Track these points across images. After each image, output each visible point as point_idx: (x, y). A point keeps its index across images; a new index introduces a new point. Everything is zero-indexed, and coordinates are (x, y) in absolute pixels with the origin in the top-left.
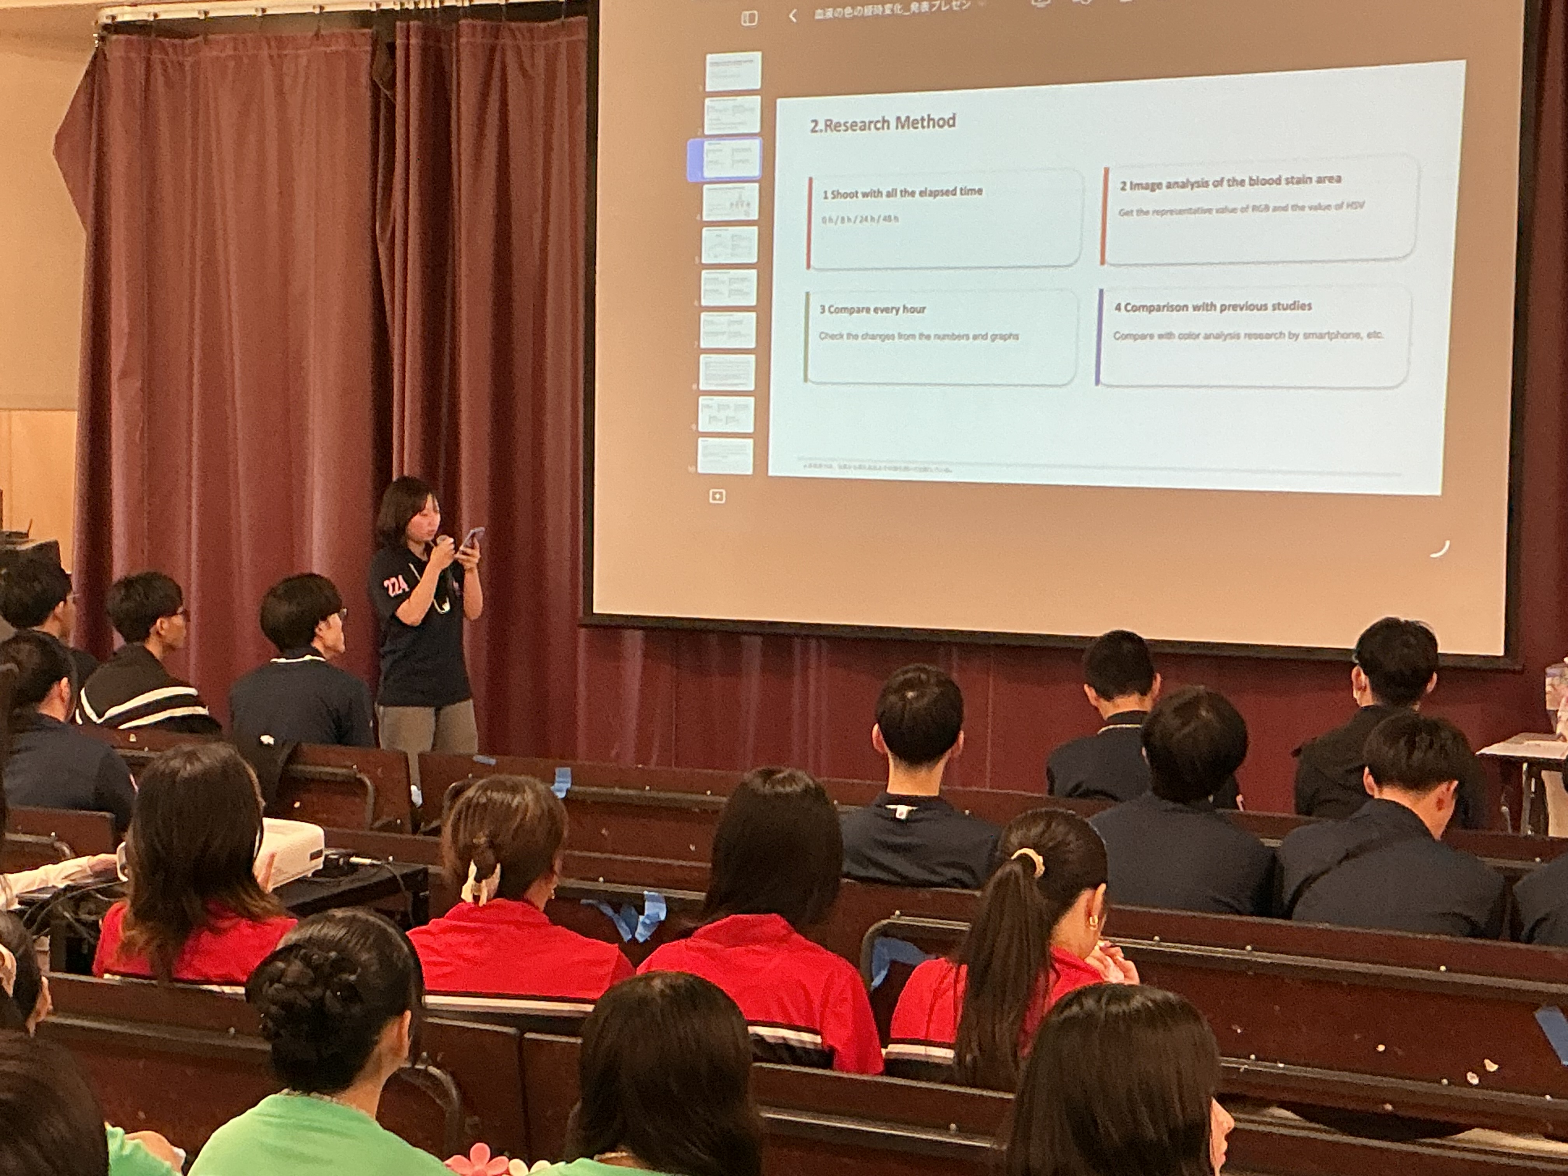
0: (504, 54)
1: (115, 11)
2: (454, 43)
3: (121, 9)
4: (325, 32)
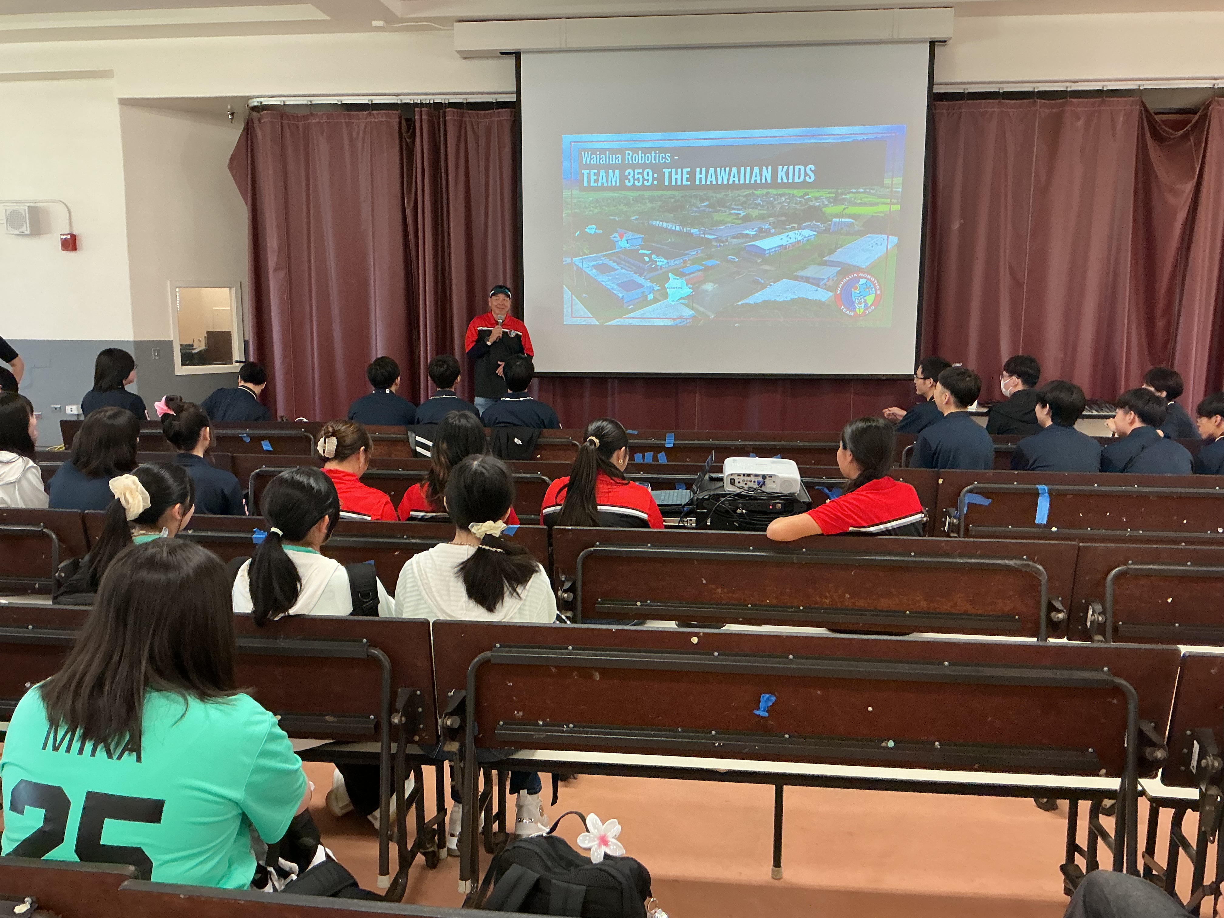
0: (465, 124)
1: (262, 99)
2: (441, 119)
3: (265, 99)
4: (374, 112)
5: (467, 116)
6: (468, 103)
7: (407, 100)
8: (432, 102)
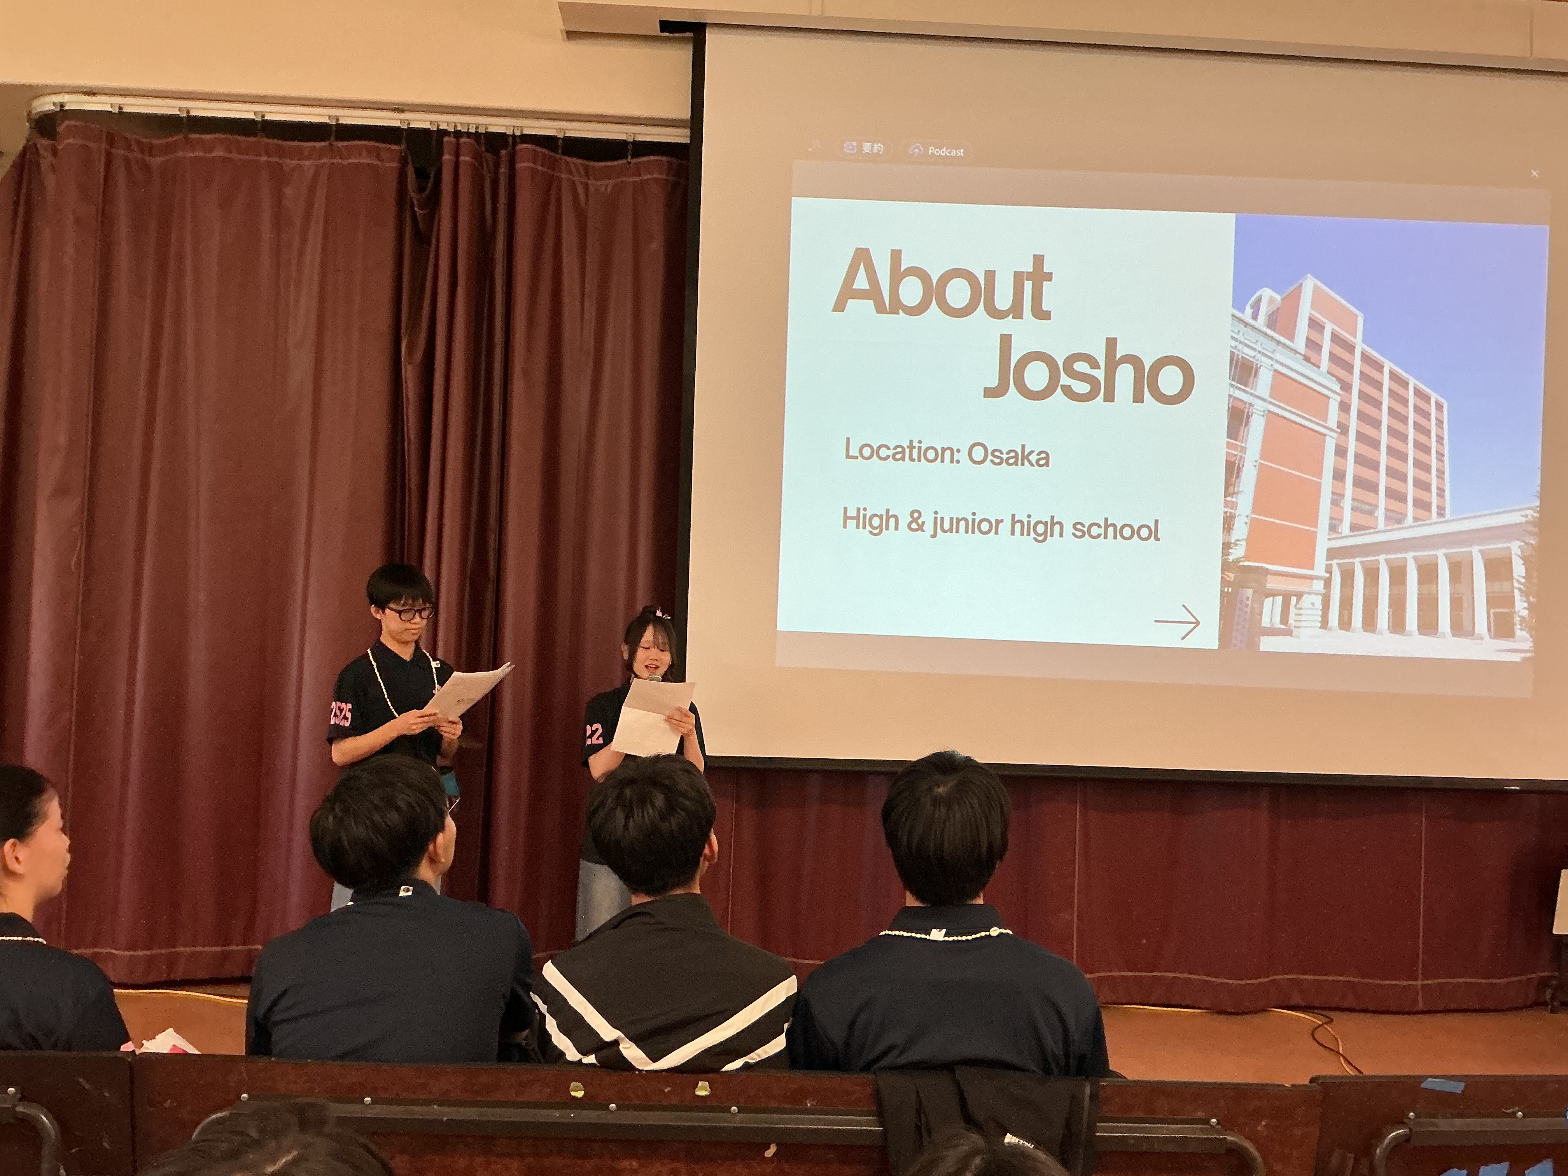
0: (559, 188)
1: (65, 98)
2: (502, 170)
3: (74, 97)
4: (340, 144)
5: (563, 167)
6: (566, 139)
7: (421, 121)
8: (482, 130)
